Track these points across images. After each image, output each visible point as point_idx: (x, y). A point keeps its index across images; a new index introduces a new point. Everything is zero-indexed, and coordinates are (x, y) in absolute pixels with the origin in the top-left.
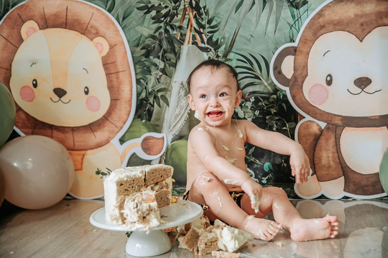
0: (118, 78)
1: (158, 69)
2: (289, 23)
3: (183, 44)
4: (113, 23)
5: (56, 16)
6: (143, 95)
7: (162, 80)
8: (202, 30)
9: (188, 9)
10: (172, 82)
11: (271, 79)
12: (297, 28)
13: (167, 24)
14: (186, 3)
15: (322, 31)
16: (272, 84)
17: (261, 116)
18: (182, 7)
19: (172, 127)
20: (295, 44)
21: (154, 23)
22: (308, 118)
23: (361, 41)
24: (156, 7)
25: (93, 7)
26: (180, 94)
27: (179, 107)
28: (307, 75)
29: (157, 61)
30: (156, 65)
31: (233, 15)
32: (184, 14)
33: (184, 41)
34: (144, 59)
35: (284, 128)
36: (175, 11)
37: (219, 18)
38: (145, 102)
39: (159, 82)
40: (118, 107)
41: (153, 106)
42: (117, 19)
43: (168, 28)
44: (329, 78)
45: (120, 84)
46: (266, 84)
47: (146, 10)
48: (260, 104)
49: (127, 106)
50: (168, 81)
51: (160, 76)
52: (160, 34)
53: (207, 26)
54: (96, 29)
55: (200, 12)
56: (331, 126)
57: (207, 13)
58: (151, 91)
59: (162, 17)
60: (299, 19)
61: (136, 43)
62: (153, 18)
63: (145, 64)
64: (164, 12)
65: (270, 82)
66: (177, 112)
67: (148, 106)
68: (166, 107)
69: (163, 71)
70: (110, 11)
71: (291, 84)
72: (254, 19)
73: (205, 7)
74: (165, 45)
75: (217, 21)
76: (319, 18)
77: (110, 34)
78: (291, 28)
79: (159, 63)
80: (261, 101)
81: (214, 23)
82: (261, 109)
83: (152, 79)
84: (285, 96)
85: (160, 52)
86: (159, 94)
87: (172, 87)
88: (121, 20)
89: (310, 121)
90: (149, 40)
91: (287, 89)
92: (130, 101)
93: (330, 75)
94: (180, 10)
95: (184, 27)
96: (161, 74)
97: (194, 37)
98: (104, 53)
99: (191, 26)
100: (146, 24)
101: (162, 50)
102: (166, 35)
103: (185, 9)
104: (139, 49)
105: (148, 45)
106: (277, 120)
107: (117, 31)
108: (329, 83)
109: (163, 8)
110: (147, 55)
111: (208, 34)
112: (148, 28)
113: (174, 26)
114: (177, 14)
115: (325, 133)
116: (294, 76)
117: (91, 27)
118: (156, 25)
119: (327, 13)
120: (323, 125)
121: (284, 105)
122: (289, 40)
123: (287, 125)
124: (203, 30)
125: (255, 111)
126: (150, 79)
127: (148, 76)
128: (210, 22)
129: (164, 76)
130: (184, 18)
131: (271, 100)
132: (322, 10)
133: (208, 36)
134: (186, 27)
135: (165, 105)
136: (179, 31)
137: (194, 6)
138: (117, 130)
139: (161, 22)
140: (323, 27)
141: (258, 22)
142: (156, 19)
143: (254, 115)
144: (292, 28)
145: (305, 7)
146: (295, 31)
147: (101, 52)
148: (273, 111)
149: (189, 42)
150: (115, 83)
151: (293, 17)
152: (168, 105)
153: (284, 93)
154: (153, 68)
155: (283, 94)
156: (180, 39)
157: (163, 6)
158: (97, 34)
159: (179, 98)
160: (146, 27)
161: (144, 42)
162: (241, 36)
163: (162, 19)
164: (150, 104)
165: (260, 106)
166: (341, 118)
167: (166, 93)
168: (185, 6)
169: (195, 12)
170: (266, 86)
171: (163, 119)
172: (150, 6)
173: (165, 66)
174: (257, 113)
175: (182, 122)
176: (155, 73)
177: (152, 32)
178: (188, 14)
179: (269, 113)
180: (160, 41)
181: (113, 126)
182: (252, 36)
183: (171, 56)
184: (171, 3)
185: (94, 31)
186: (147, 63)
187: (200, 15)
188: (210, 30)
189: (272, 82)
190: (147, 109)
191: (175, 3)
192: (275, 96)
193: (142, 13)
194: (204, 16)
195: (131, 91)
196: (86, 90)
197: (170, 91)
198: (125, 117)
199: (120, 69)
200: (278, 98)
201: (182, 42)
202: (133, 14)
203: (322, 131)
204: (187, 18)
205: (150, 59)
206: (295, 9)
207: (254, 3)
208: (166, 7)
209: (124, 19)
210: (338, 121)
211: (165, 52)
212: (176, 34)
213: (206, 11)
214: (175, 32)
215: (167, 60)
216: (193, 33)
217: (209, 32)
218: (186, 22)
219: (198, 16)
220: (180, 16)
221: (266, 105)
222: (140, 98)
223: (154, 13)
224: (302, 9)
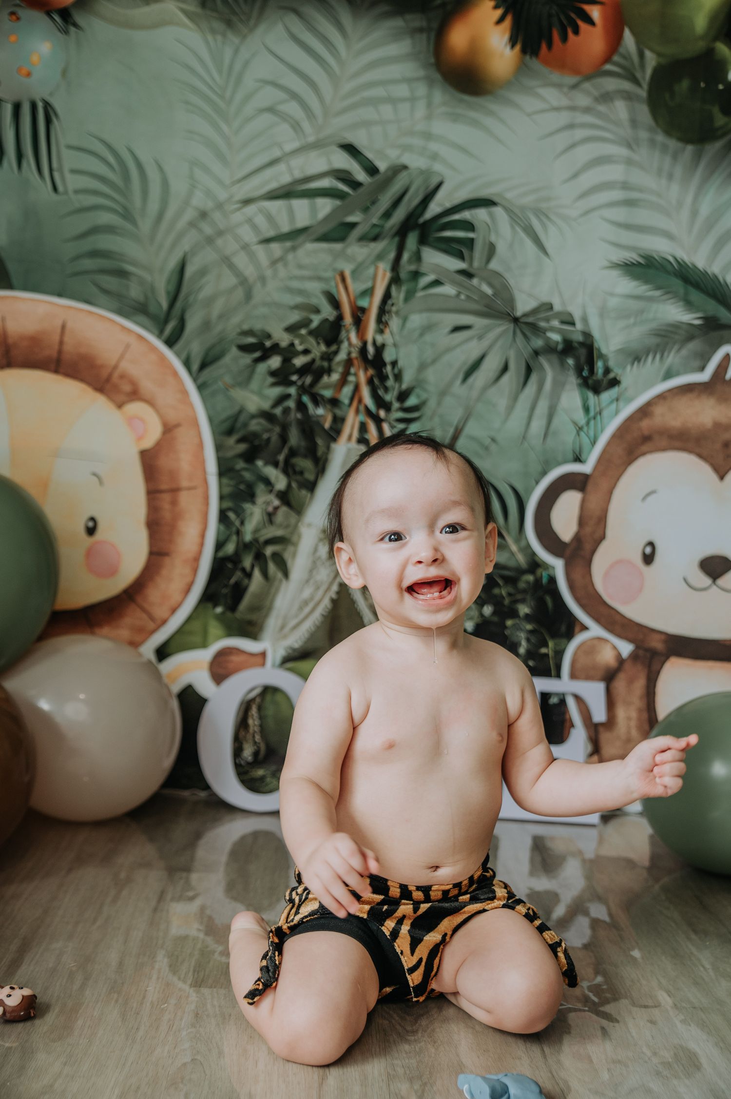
0: (174, 503)
1: (271, 491)
2: (575, 424)
3: (334, 440)
4: (175, 374)
5: (35, 340)
6: (230, 548)
7: (279, 517)
8: (382, 413)
9: (356, 362)
10: (300, 524)
11: (526, 538)
12: (592, 433)
13: (303, 390)
14: (352, 349)
15: (644, 448)
16: (527, 549)
17: (495, 619)
18: (342, 356)
19: (287, 629)
20: (586, 468)
21: (274, 384)
22: (595, 630)
23: (722, 478)
24: (284, 349)
25: (129, 331)
26: (318, 554)
27: (312, 581)
28: (603, 537)
29: (271, 472)
30: (267, 482)
31: (458, 388)
32: (346, 374)
33: (338, 432)
34: (240, 465)
35: (544, 650)
36: (326, 364)
37: (425, 390)
38: (230, 565)
39: (271, 522)
40: (164, 572)
41: (249, 575)
42: (187, 364)
43: (306, 399)
44: (648, 550)
45: (177, 517)
46: (514, 548)
47: (257, 354)
48: (496, 591)
49: (187, 571)
50: (293, 521)
51: (276, 509)
52: (287, 411)
53: (396, 405)
54: (134, 383)
55: (382, 371)
56: (641, 653)
57: (398, 377)
58: (251, 542)
59: (294, 373)
60: (598, 417)
61: (226, 426)
62: (273, 373)
63: (241, 476)
64: (299, 361)
65: (523, 543)
66: (307, 593)
67: (238, 574)
68: (281, 581)
69: (285, 497)
70: (170, 342)
71: (568, 552)
72: (502, 403)
73: (394, 364)
74: (295, 438)
75: (418, 396)
76: (641, 419)
77: (166, 397)
78: (578, 434)
79: (277, 478)
80: (498, 585)
81: (412, 401)
82: (497, 603)
83: (255, 514)
84: (552, 580)
85: (280, 451)
86: (269, 551)
87: (299, 536)
88: (195, 367)
89: (600, 639)
90: (259, 424)
91: (557, 565)
92: (197, 559)
93: (651, 544)
94: (339, 363)
95: (343, 403)
96: (277, 502)
97: (363, 428)
98: (149, 443)
99: (360, 401)
100: (255, 384)
101: (286, 451)
102: (299, 416)
103: (349, 363)
104: (231, 441)
105: (255, 435)
106: (531, 632)
107: (185, 393)
108: (648, 559)
109: (297, 354)
110: (250, 457)
111: (395, 424)
112: (260, 394)
113: (319, 398)
114: (329, 371)
115: (627, 666)
116: (577, 538)
117: (122, 377)
118: (277, 391)
119: (659, 410)
120: (626, 648)
121: (549, 600)
122: (571, 456)
123: (551, 644)
124: (386, 416)
125: (482, 606)
126: (252, 514)
127: (247, 506)
128: (403, 396)
129: (284, 509)
130: (343, 381)
131: (522, 585)
132: (649, 404)
133: (395, 427)
134: (346, 401)
135: (280, 575)
136: (331, 411)
137: (370, 357)
138: (152, 626)
139: (292, 383)
140: (647, 439)
141: (510, 408)
142: (281, 377)
143: (482, 615)
144: (582, 434)
145: (613, 392)
146: (585, 440)
147: (140, 438)
148: (524, 610)
149: (350, 438)
150: (166, 514)
151: (587, 409)
152: (286, 574)
153: (551, 572)
154: (260, 488)
155: (549, 575)
156: (331, 428)
157: (300, 348)
158: (135, 395)
159: (314, 562)
160: (253, 392)
161: (245, 425)
162: (472, 438)
163: (294, 378)
164: (243, 570)
165: (495, 596)
166: (663, 637)
167: (285, 550)
168: (349, 353)
169: (371, 372)
170: (512, 554)
171: (270, 609)
172: (268, 344)
173: (289, 486)
174: (488, 610)
175: (316, 617)
176: (265, 500)
177: (266, 405)
178: (356, 375)
179: (514, 614)
180: (285, 428)
181: (144, 616)
182: (493, 440)
183: (305, 464)
184: (318, 343)
185: (127, 388)
186: (247, 475)
187: (383, 378)
188: (400, 415)
189: (528, 546)
190: (233, 581)
191: (328, 344)
192: (530, 578)
193: (247, 359)
194: (390, 382)
195: (203, 536)
196: (91, 524)
197: (295, 545)
198: (176, 597)
199: (184, 483)
200: (538, 581)
201: (334, 434)
202: (227, 359)
203: (621, 661)
204: (351, 382)
205: (256, 466)
206: (590, 395)
207: (505, 369)
208: (306, 352)
209: (203, 366)
210: (657, 644)
211: (293, 453)
212: (322, 416)
213: (396, 371)
214: (320, 411)
215: (295, 472)
216: (362, 417)
217: (400, 420)
218: (347, 390)
219: (376, 381)
220: (335, 377)
221: (510, 595)
222: (221, 554)
223: (275, 362)
224: (607, 396)
